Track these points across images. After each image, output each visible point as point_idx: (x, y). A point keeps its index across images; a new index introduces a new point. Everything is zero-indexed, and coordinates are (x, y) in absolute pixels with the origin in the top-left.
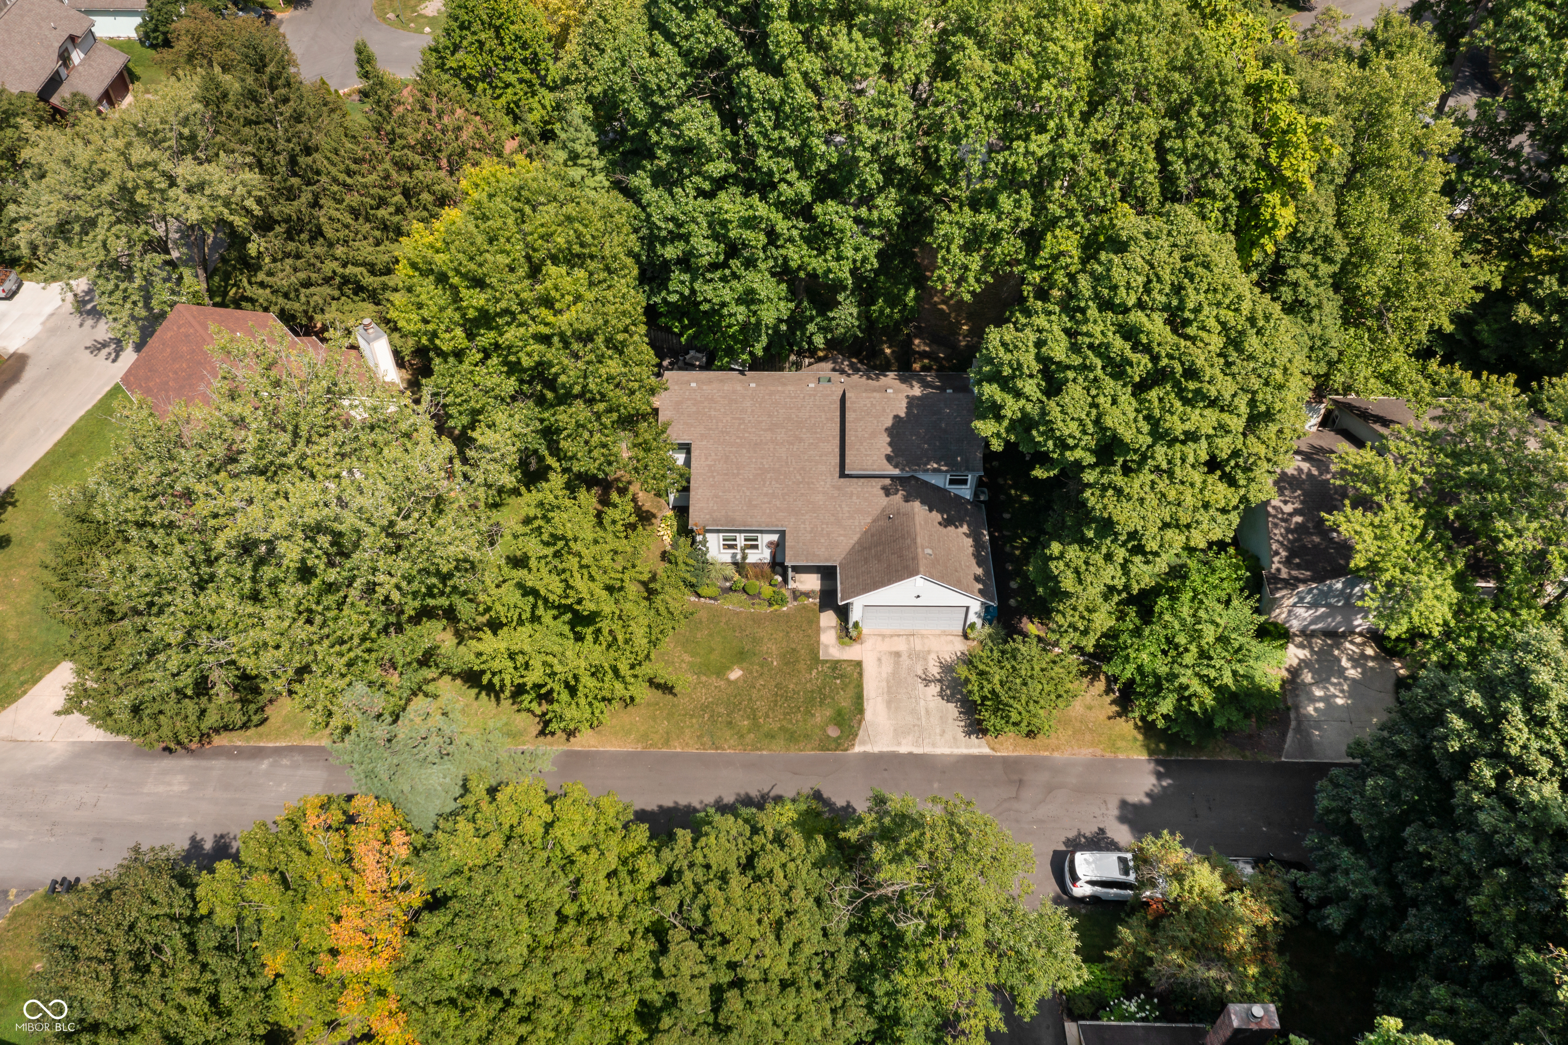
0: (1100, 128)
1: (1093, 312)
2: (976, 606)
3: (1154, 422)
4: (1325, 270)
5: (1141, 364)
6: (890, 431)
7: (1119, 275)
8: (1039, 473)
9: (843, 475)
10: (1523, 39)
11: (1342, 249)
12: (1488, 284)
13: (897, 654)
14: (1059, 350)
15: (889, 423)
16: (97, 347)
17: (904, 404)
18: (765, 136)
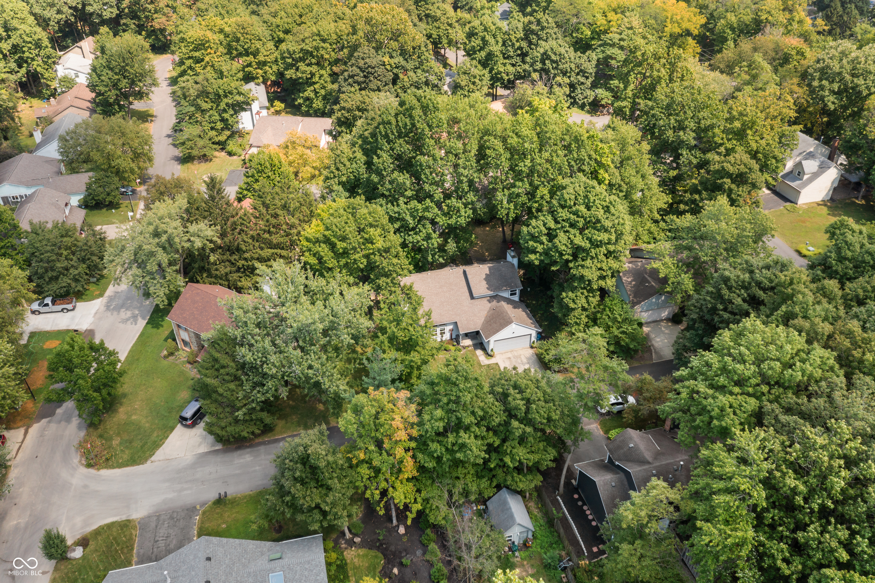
0: (546, 155)
1: (560, 210)
2: (534, 334)
3: (590, 240)
4: (621, 194)
5: (581, 223)
6: (486, 279)
7: (566, 196)
8: (553, 268)
9: (472, 297)
10: (656, 120)
11: (624, 187)
12: (668, 202)
13: (509, 358)
14: (552, 224)
15: (484, 277)
16: (125, 321)
17: (488, 269)
18: (427, 178)
